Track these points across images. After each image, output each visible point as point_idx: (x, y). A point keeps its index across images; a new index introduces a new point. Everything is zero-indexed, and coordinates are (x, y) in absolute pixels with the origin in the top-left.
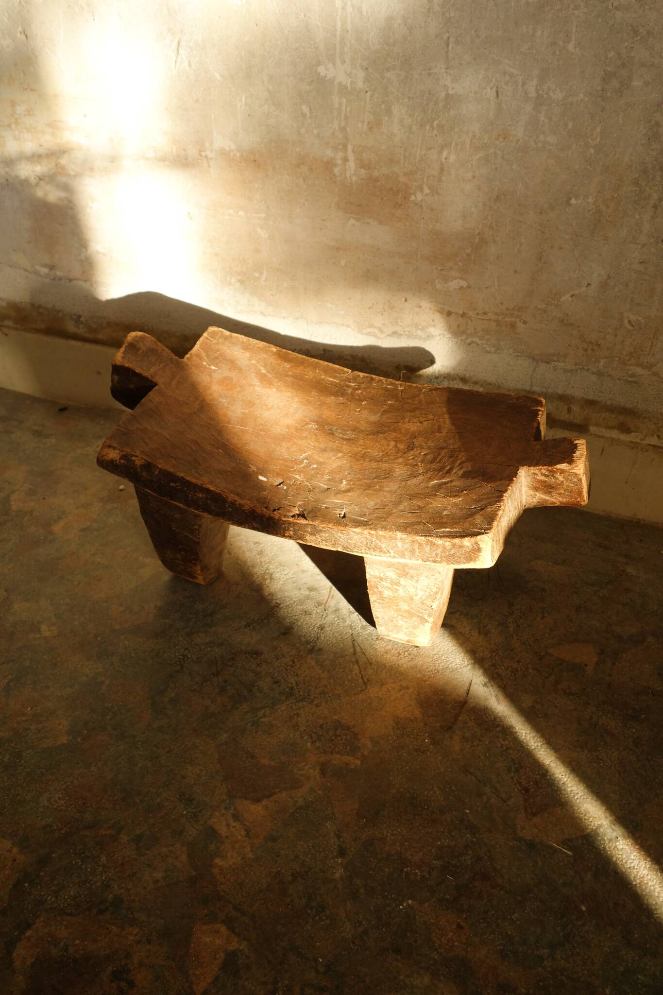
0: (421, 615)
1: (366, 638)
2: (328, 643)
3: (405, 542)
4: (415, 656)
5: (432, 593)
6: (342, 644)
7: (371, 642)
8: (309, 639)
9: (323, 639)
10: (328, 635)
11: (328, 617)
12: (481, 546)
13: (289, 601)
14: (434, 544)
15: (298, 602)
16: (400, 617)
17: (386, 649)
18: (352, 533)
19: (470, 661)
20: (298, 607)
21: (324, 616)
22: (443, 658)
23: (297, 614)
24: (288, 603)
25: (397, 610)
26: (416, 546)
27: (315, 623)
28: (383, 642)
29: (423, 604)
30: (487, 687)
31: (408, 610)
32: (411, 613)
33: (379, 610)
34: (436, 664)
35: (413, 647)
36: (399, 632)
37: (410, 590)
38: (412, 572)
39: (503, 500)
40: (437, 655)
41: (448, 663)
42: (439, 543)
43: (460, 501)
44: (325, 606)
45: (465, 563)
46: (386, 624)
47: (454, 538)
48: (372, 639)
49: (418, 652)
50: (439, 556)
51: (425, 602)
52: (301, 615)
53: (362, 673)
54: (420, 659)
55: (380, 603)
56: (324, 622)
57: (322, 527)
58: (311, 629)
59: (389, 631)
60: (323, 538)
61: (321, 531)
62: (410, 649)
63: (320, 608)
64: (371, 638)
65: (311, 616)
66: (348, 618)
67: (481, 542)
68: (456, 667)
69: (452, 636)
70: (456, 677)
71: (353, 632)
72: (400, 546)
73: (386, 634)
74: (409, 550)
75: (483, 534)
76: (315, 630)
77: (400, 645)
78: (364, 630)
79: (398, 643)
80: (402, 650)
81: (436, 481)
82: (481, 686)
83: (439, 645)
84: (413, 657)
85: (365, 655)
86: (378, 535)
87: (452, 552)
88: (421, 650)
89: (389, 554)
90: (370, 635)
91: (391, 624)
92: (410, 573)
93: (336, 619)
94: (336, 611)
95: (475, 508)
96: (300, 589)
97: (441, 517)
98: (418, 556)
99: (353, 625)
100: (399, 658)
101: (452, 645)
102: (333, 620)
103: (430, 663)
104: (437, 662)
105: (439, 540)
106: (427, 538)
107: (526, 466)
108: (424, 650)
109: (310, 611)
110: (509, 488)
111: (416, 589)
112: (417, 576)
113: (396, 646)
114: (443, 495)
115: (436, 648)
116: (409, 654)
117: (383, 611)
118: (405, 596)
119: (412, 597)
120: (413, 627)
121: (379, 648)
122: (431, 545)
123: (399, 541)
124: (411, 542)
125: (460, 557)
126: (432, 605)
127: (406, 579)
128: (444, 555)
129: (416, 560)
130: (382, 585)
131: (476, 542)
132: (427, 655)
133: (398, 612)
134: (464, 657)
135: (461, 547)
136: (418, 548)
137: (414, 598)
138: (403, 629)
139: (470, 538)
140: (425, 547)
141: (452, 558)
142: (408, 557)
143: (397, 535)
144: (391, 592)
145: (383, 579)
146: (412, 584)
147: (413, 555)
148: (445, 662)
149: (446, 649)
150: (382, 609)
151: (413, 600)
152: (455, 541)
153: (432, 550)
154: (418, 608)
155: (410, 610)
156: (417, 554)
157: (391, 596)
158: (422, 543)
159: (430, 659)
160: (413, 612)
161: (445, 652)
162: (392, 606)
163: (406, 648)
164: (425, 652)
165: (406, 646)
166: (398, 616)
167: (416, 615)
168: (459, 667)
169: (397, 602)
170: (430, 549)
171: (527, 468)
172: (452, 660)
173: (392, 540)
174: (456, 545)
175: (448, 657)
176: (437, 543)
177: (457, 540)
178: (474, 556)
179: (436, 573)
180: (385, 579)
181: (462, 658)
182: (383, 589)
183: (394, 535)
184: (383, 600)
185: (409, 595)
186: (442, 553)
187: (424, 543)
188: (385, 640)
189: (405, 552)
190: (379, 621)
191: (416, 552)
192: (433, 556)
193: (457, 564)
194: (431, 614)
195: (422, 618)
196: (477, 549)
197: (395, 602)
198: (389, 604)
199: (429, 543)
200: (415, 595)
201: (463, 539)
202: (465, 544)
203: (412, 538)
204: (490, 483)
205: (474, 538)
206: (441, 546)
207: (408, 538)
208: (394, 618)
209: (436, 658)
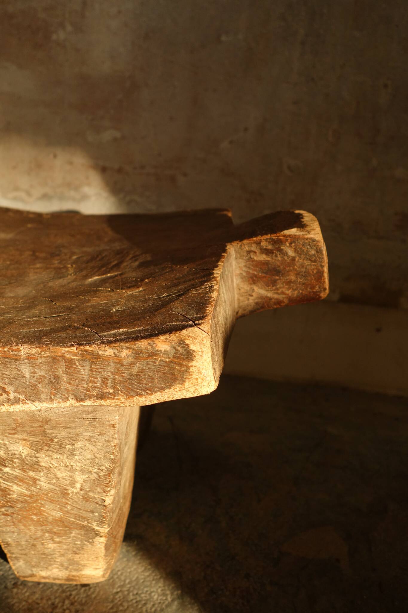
0: (86, 523)
3: (38, 362)
4: (82, 605)
5: (102, 474)
7: (3, 593)
12: (192, 347)
14: (97, 357)
16: (47, 535)
17: (30, 601)
19: (175, 593)
22: (131, 597)
25: (39, 523)
26: (61, 370)
28: (25, 590)
29: (86, 499)
31: (61, 518)
32: (66, 524)
33: (8, 529)
35: (79, 587)
36: (51, 565)
37: (59, 474)
38: (61, 434)
39: (214, 278)
40: (120, 594)
41: (140, 606)
42: (106, 354)
43: (140, 292)
45: (162, 389)
46: (26, 554)
47: (137, 340)
48: (6, 587)
49: (88, 596)
50: (109, 384)
51: (91, 494)
54: (92, 609)
55: (7, 515)
59: (34, 567)
62: (74, 593)
67: (191, 339)
68: (153, 609)
69: (141, 553)
72: (27, 375)
73: (30, 572)
74: (46, 381)
75: (191, 326)
77: (55, 588)
79: (52, 585)
80: (59, 596)
81: (97, 277)
83: (122, 574)
87: (135, 370)
88: (92, 590)
89: (5, 396)
91: (33, 552)
92: (55, 437)
95: (169, 296)
97: (111, 315)
98: (67, 390)
101: (143, 568)
105: (107, 348)
106: (82, 347)
107: (236, 240)
108: (98, 590)
110: (220, 263)
111: (72, 470)
112: (70, 441)
113: (48, 592)
114: (109, 289)
115: (117, 580)
116: (72, 604)
117: (16, 529)
118: (52, 491)
119: (66, 490)
120: (75, 550)
121: (16, 602)
122: (92, 360)
123: (25, 364)
124: (50, 363)
125: (152, 378)
126: (104, 498)
127: (50, 453)
128: (120, 379)
129: (63, 400)
130: (6, 475)
131: (180, 340)
132: (104, 597)
133: (42, 526)
134: (164, 586)
135: (152, 356)
136: (66, 373)
137: (69, 492)
138: (56, 558)
139: (168, 335)
140: (80, 368)
141: (137, 383)
142: (46, 397)
143: (20, 351)
144: (25, 485)
145: (6, 462)
146: (62, 462)
147: (56, 389)
148: (135, 605)
149: (134, 579)
150: (14, 525)
151: (69, 494)
152: (139, 346)
153: (94, 373)
154: (80, 509)
155: (65, 517)
156: (64, 385)
157: (26, 496)
158: (74, 359)
159: (108, 604)
160: (71, 519)
161: (134, 584)
162: (31, 515)
163: (67, 592)
164: (99, 592)
165: (67, 588)
166: (44, 533)
167: (77, 524)
168: (159, 609)
169: (39, 505)
170: (91, 370)
171: (238, 244)
172: (146, 597)
173: (10, 362)
174: (141, 352)
175: (140, 592)
176: (103, 354)
177: (143, 343)
178: (180, 371)
179: (108, 427)
180: (9, 460)
181: (162, 590)
182: (8, 484)
183: (12, 351)
184: (11, 507)
185: (60, 486)
186: (116, 375)
187: (78, 360)
188: (30, 584)
189: (39, 385)
190: (13, 552)
191: (62, 382)
192: (98, 384)
193: (147, 393)
194: (104, 518)
195: (89, 529)
196: (185, 353)
197: (34, 507)
198: (25, 513)
199: (88, 357)
200: (70, 484)
201: (154, 340)
202: (159, 349)
203: (52, 352)
204: (186, 264)
205: (177, 335)
206: (111, 361)
207: (43, 353)
208: (38, 539)
209: (118, 599)
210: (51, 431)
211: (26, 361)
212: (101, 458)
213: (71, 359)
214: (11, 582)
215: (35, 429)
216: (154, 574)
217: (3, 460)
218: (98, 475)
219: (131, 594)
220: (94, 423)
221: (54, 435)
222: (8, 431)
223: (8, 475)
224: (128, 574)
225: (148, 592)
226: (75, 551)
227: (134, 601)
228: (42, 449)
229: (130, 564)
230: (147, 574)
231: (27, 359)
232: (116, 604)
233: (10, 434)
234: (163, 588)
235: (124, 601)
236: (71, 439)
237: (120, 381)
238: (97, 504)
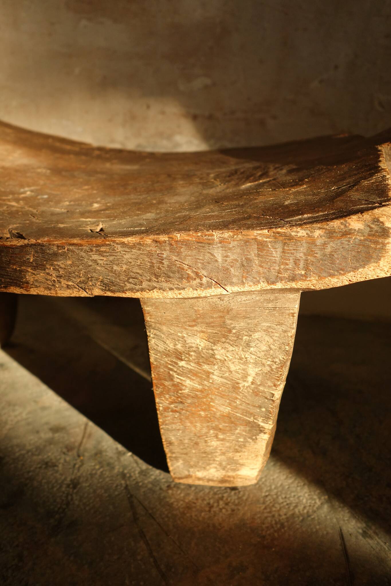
0: (251, 419)
1: (150, 489)
2: (87, 508)
4: (236, 505)
5: (274, 367)
6: (111, 507)
7: (160, 494)
8: (52, 507)
9: (77, 503)
10: (86, 495)
11: (85, 466)
12: (387, 225)
13: (20, 451)
14: (290, 238)
15: (34, 450)
16: (212, 432)
17: (187, 501)
18: (119, 248)
19: (323, 498)
20: (35, 458)
21: (77, 466)
22: (281, 500)
23: (32, 469)
24: (17, 454)
25: (207, 419)
26: (253, 253)
27: (63, 478)
28: (179, 492)
29: (256, 393)
30: (371, 537)
31: (229, 413)
32: (233, 420)
33: (174, 426)
34: (273, 513)
35: (229, 490)
36: (209, 464)
37: (233, 368)
38: (240, 324)
40: (269, 497)
41: (291, 508)
42: (299, 235)
43: (305, 188)
44: (79, 450)
45: (355, 269)
46: (186, 454)
47: (328, 221)
48: (161, 489)
49: (239, 498)
50: (301, 266)
51: (261, 388)
52: (38, 470)
53: (155, 554)
54: (246, 508)
55: (176, 411)
56: (79, 474)
57: (58, 246)
58: (55, 489)
59: (192, 467)
60: (62, 272)
61: (55, 254)
62: (225, 495)
63: (70, 453)
64: (158, 488)
65: (56, 468)
66: (116, 463)
67: (385, 217)
68: (305, 511)
70: (314, 530)
71: (128, 483)
72: (220, 259)
73: (186, 473)
74: (238, 264)
75: (380, 207)
76: (63, 489)
77: (207, 491)
78: (144, 477)
79: (203, 488)
80: (213, 498)
82: (360, 537)
83: (266, 481)
84: (233, 507)
85: (153, 518)
86: (173, 243)
87: (328, 250)
88: (242, 493)
89: (198, 280)
90: (156, 483)
91: (194, 451)
92: (234, 328)
93: (97, 467)
94: (96, 454)
95: (339, 188)
96: (38, 432)
97: (285, 207)
98: (259, 273)
99: (126, 471)
100: (212, 512)
101: (285, 477)
102: (94, 469)
103: (263, 513)
104: (274, 509)
105: (299, 229)
106: (273, 230)
108: (247, 493)
109: (54, 461)
110: (381, 159)
111: (246, 363)
112: (248, 332)
113: (201, 494)
114: (271, 190)
115: (263, 486)
116: (227, 504)
117: (182, 426)
118: (223, 385)
119: (238, 383)
120: (237, 447)
121: (174, 502)
122: (284, 241)
123: (218, 248)
124: (242, 246)
125: (345, 258)
126: (273, 392)
127: (227, 345)
128: (313, 260)
129: (254, 283)
130: (181, 369)
131: (374, 218)
132: (254, 499)
133: (209, 422)
134: (310, 492)
135: (346, 235)
136: (259, 255)
137: (241, 385)
138: (216, 456)
139: (360, 214)
140: (272, 250)
141: (330, 263)
142: (237, 281)
143: (213, 235)
144: (198, 379)
145: (183, 355)
146: (237, 354)
147: (248, 272)
148: (287, 507)
149: (279, 485)
150: (180, 423)
151: (240, 388)
152: (332, 226)
153: (286, 254)
154: (248, 404)
155: (233, 413)
156: (256, 268)
157: (197, 390)
158: (266, 241)
159: (261, 505)
160: (238, 415)
161: (280, 489)
162: (199, 411)
163: (219, 494)
164: (249, 495)
165: (218, 491)
166: (210, 430)
167: (244, 420)
168: (311, 511)
169: (209, 400)
170: (283, 252)
171: (388, 145)
172: (295, 500)
173: (203, 247)
174: (335, 232)
175: (288, 496)
176: (296, 235)
177: (335, 223)
178: (375, 249)
179: (287, 317)
180: (186, 354)
181: (309, 495)
182: (182, 378)
183: (206, 236)
184: (181, 402)
185: (232, 380)
186: (309, 256)
187: (270, 242)
188: (182, 487)
189: (231, 269)
190: (174, 451)
191: (254, 265)
192: (290, 266)
193: (340, 274)
194: (270, 413)
195: (254, 425)
196: (380, 230)
197: (204, 403)
198: (193, 409)
199: (281, 238)
200: (242, 378)
201: (347, 219)
202: (353, 228)
203: (244, 235)
204: (344, 164)
205: (370, 214)
206: (304, 241)
207: (235, 236)
208: (202, 436)
209: (269, 502)
210: (231, 321)
211: (219, 245)
212: (275, 350)
213: (264, 241)
214: (164, 485)
215: (215, 320)
216: (297, 482)
217: (180, 353)
218: (271, 367)
219: (280, 498)
220: (274, 313)
221: (232, 326)
222: (188, 323)
223: (183, 369)
224: (272, 481)
225: (296, 497)
226: (236, 449)
227: (285, 504)
228: (219, 341)
229: (271, 472)
230: (290, 481)
231: (220, 243)
232: (268, 505)
233: (190, 326)
234: (310, 493)
235: (275, 503)
236: (249, 330)
237: (313, 262)
238: (266, 398)
